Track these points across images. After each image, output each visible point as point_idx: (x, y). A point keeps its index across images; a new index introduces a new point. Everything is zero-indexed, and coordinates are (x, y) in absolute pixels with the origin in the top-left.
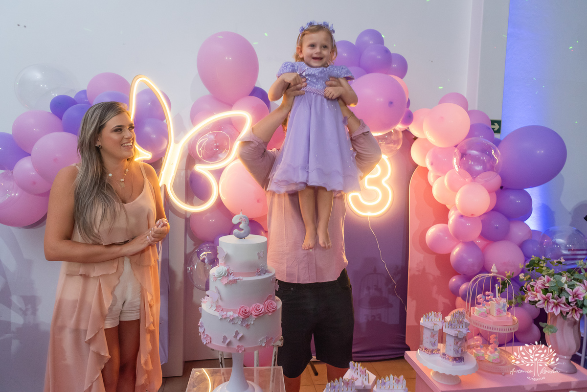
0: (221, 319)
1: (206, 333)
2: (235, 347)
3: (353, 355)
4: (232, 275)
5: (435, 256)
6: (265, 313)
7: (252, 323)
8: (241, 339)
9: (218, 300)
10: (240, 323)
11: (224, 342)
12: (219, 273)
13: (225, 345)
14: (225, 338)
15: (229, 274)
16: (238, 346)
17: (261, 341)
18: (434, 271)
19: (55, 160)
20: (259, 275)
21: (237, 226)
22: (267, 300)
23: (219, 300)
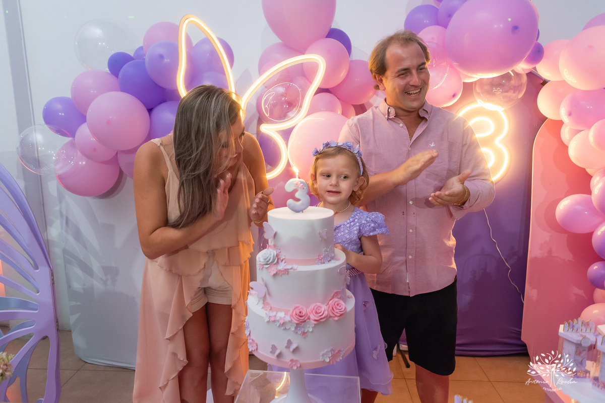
0: (269, 322)
1: (252, 337)
2: (288, 360)
3: (457, 348)
4: (284, 261)
5: (567, 235)
6: (328, 317)
7: (311, 330)
8: (296, 350)
9: (265, 295)
10: (293, 329)
11: (273, 352)
12: (265, 259)
13: (274, 357)
14: (274, 348)
15: (280, 261)
16: (292, 361)
17: (323, 355)
18: (564, 254)
19: (108, 122)
20: (322, 263)
21: (292, 195)
22: (333, 298)
23: (267, 295)
